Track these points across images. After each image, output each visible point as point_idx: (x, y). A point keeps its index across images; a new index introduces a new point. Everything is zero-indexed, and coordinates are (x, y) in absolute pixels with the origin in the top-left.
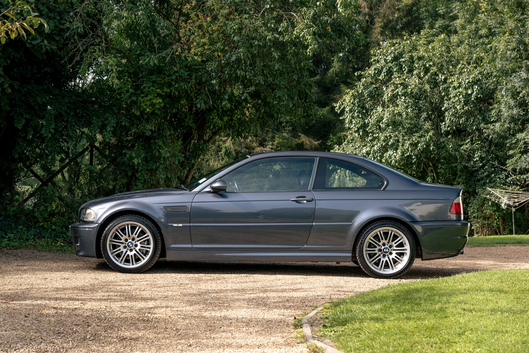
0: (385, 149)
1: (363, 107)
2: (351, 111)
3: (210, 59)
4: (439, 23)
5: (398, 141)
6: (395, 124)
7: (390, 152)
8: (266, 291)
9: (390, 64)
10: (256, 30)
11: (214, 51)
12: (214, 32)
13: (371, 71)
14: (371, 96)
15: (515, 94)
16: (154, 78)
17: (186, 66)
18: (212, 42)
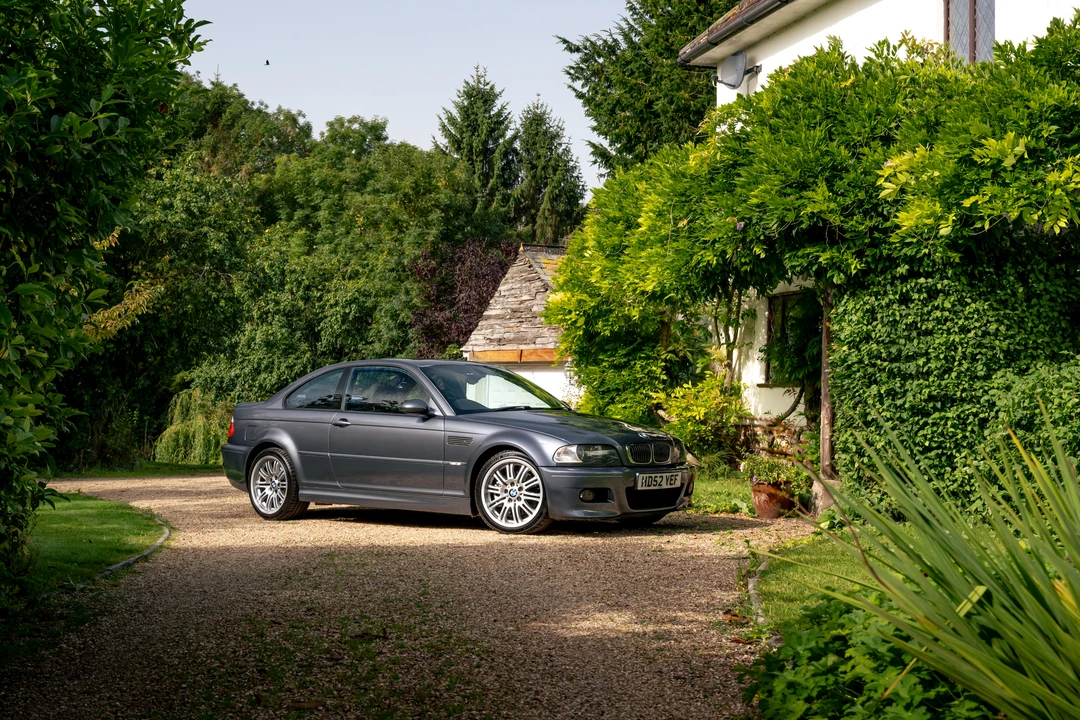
0: (257, 371)
4: (299, 214)
5: (273, 363)
6: (269, 345)
7: (263, 375)
15: (394, 316)
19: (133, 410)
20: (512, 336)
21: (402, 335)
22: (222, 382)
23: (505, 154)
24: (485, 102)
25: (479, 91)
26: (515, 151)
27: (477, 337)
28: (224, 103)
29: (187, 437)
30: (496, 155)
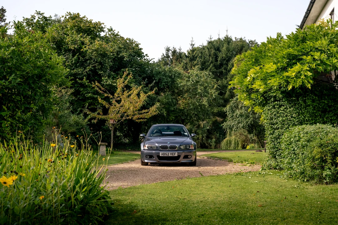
3: (185, 108)
7: (240, 124)
12: (186, 103)
17: (180, 110)
19: (217, 133)
22: (230, 126)
28: (243, 47)
29: (230, 141)
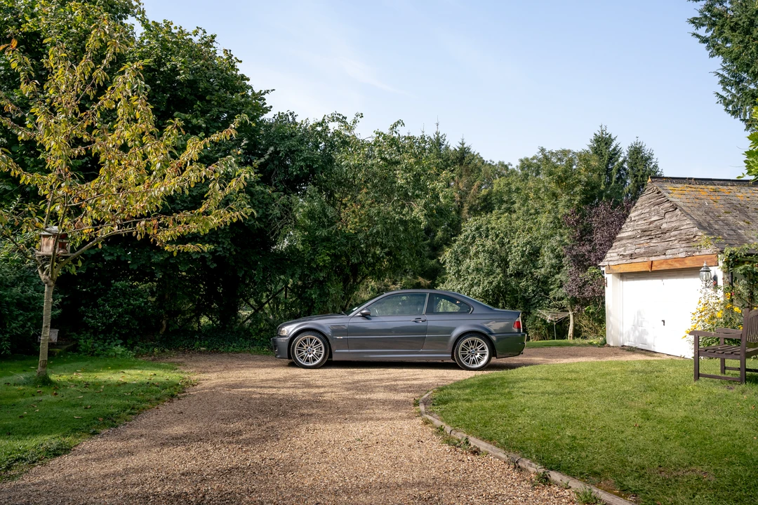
0: (472, 286)
1: (458, 260)
2: (450, 262)
3: (360, 231)
4: (504, 206)
5: (480, 280)
6: (478, 270)
7: (475, 288)
8: (396, 380)
9: (474, 233)
10: (388, 213)
11: (362, 227)
12: (362, 214)
13: (462, 237)
14: (462, 252)
15: (553, 251)
16: (324, 244)
17: (345, 236)
18: (361, 221)
20: (642, 251)
21: (558, 262)
23: (619, 171)
24: (606, 144)
25: (603, 138)
26: (625, 169)
27: (612, 255)
30: (613, 171)
